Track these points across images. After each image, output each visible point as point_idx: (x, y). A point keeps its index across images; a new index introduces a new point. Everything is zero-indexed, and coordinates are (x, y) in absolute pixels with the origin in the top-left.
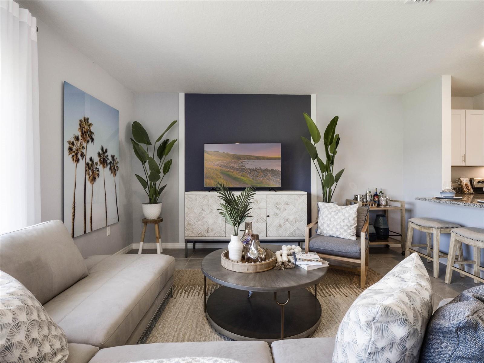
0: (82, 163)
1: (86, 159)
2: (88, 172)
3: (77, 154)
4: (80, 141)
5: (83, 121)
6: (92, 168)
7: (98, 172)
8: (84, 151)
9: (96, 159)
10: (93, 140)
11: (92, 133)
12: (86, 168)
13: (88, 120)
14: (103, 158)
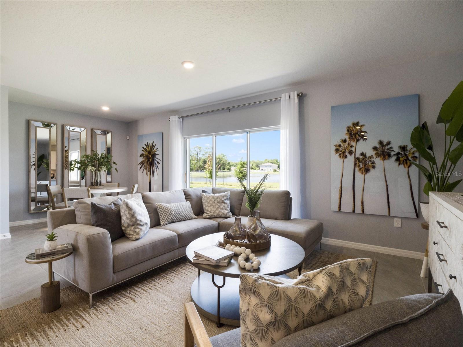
0: (350, 159)
1: (355, 155)
2: (358, 165)
4: (347, 143)
5: (352, 126)
6: (363, 161)
7: (373, 165)
8: (353, 149)
10: (365, 138)
11: (363, 132)
12: (355, 162)
13: (357, 123)
14: (383, 151)
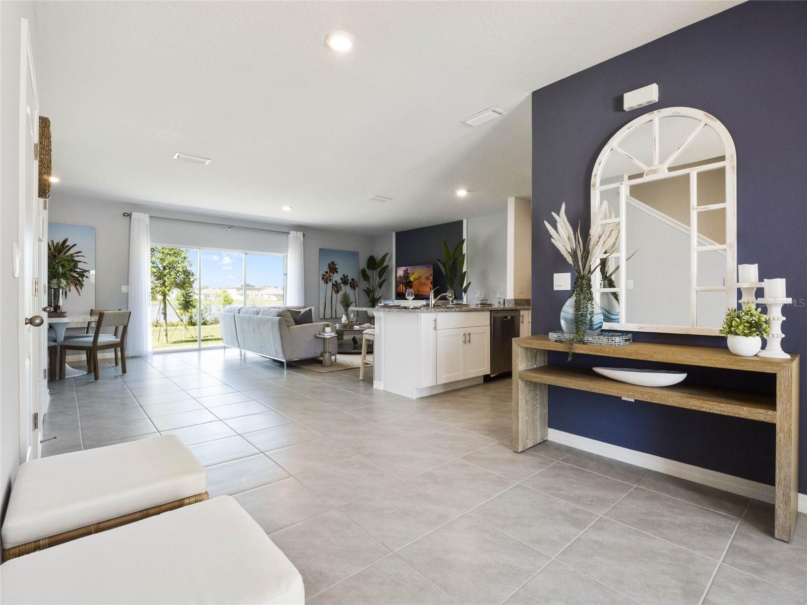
0: (330, 284)
1: (332, 282)
2: (334, 288)
3: (327, 280)
4: (328, 274)
5: (331, 263)
6: (336, 286)
7: (340, 288)
8: (331, 278)
9: (339, 281)
10: (337, 272)
12: (332, 286)
13: (333, 262)
14: (345, 280)
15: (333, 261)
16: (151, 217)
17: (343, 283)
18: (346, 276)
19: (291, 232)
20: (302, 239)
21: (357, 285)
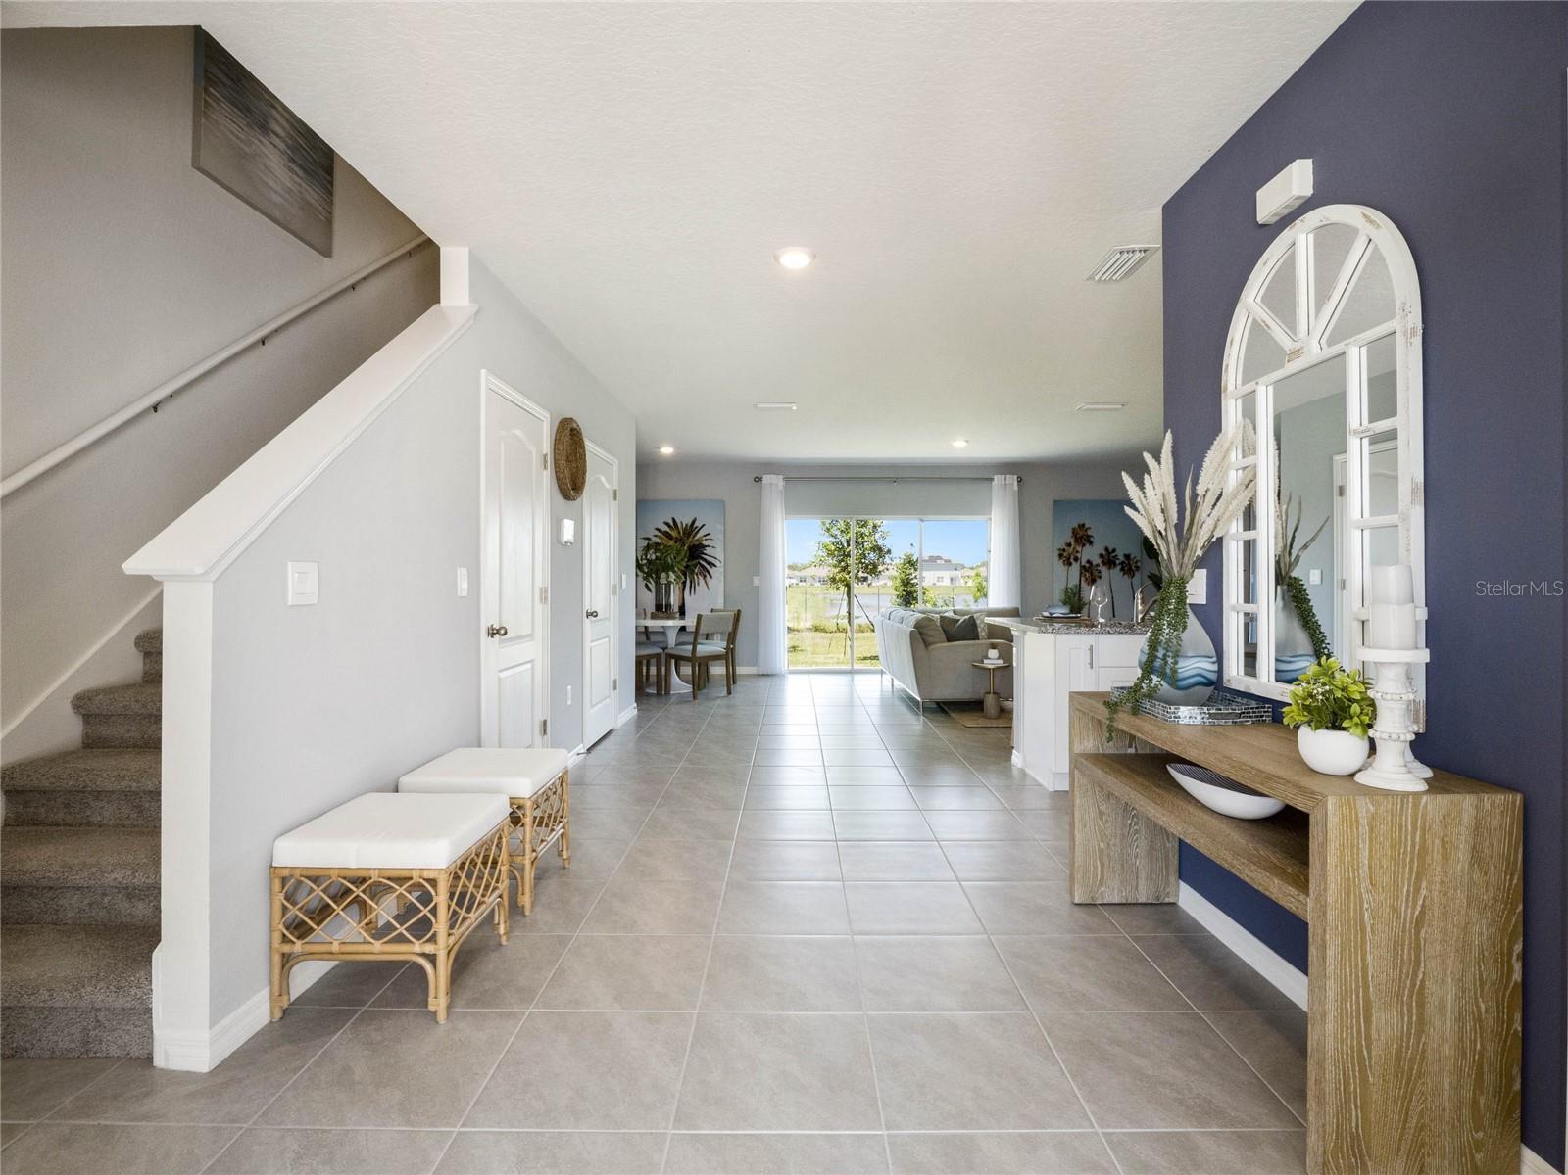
0: (1076, 567)
1: (1080, 562)
2: (1084, 574)
3: (1069, 559)
4: (1072, 547)
5: (1078, 527)
6: (1089, 570)
7: (1099, 574)
8: (1079, 555)
9: (1096, 560)
10: (1091, 543)
11: (1089, 536)
12: (1080, 570)
13: (1083, 525)
14: (1109, 559)
15: (1082, 522)
16: (787, 479)
17: (1104, 563)
18: (1111, 550)
19: (996, 477)
20: (1016, 487)
21: (1137, 568)
